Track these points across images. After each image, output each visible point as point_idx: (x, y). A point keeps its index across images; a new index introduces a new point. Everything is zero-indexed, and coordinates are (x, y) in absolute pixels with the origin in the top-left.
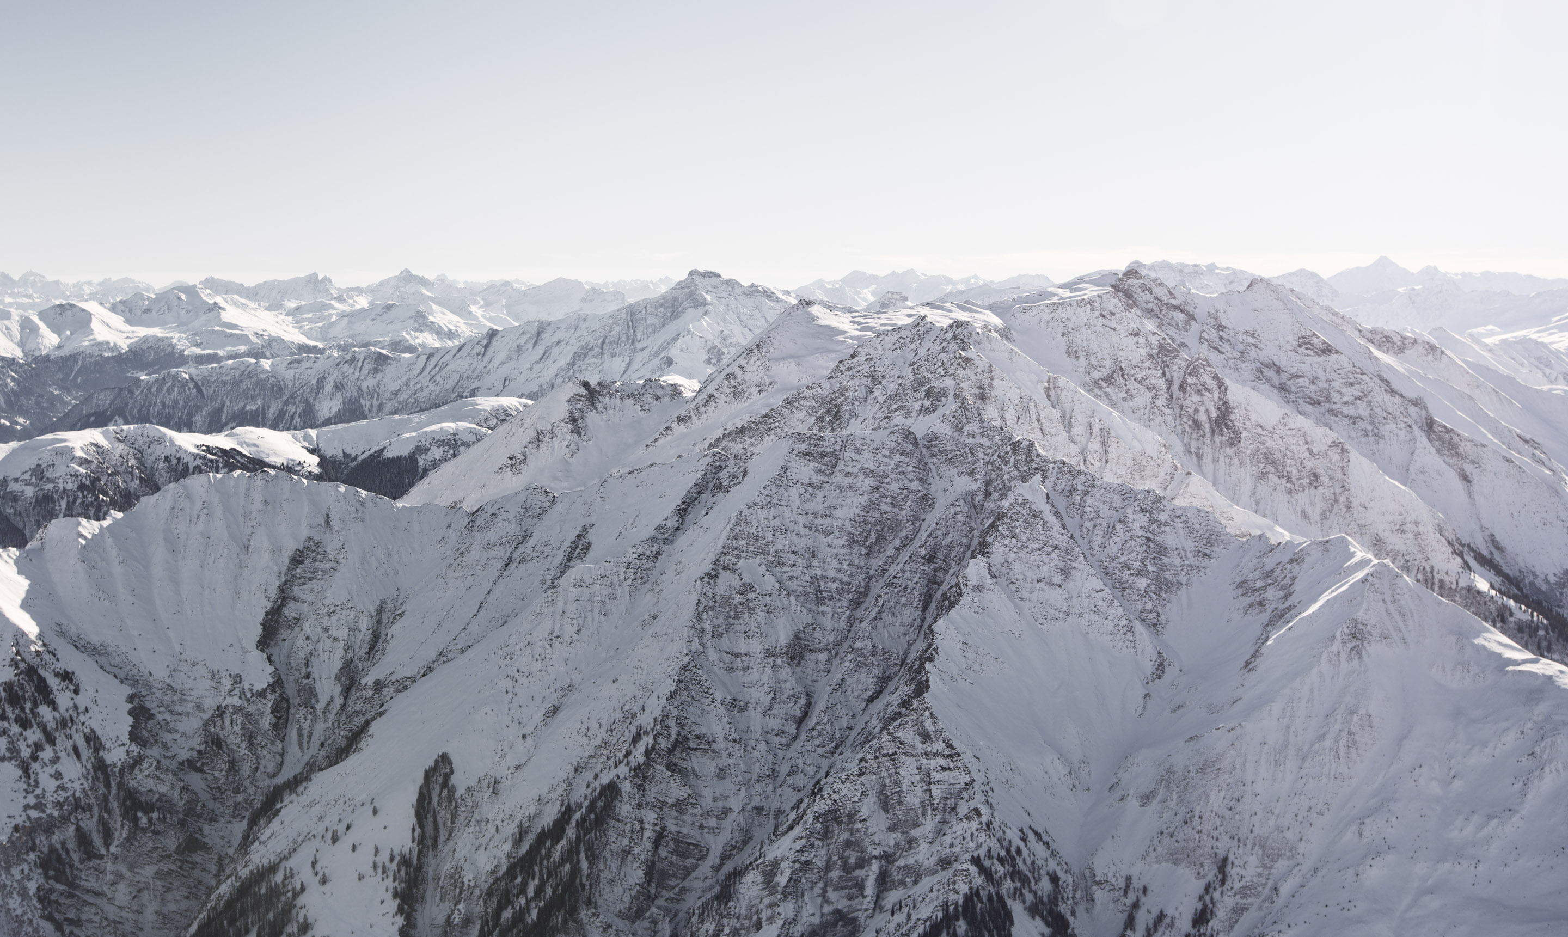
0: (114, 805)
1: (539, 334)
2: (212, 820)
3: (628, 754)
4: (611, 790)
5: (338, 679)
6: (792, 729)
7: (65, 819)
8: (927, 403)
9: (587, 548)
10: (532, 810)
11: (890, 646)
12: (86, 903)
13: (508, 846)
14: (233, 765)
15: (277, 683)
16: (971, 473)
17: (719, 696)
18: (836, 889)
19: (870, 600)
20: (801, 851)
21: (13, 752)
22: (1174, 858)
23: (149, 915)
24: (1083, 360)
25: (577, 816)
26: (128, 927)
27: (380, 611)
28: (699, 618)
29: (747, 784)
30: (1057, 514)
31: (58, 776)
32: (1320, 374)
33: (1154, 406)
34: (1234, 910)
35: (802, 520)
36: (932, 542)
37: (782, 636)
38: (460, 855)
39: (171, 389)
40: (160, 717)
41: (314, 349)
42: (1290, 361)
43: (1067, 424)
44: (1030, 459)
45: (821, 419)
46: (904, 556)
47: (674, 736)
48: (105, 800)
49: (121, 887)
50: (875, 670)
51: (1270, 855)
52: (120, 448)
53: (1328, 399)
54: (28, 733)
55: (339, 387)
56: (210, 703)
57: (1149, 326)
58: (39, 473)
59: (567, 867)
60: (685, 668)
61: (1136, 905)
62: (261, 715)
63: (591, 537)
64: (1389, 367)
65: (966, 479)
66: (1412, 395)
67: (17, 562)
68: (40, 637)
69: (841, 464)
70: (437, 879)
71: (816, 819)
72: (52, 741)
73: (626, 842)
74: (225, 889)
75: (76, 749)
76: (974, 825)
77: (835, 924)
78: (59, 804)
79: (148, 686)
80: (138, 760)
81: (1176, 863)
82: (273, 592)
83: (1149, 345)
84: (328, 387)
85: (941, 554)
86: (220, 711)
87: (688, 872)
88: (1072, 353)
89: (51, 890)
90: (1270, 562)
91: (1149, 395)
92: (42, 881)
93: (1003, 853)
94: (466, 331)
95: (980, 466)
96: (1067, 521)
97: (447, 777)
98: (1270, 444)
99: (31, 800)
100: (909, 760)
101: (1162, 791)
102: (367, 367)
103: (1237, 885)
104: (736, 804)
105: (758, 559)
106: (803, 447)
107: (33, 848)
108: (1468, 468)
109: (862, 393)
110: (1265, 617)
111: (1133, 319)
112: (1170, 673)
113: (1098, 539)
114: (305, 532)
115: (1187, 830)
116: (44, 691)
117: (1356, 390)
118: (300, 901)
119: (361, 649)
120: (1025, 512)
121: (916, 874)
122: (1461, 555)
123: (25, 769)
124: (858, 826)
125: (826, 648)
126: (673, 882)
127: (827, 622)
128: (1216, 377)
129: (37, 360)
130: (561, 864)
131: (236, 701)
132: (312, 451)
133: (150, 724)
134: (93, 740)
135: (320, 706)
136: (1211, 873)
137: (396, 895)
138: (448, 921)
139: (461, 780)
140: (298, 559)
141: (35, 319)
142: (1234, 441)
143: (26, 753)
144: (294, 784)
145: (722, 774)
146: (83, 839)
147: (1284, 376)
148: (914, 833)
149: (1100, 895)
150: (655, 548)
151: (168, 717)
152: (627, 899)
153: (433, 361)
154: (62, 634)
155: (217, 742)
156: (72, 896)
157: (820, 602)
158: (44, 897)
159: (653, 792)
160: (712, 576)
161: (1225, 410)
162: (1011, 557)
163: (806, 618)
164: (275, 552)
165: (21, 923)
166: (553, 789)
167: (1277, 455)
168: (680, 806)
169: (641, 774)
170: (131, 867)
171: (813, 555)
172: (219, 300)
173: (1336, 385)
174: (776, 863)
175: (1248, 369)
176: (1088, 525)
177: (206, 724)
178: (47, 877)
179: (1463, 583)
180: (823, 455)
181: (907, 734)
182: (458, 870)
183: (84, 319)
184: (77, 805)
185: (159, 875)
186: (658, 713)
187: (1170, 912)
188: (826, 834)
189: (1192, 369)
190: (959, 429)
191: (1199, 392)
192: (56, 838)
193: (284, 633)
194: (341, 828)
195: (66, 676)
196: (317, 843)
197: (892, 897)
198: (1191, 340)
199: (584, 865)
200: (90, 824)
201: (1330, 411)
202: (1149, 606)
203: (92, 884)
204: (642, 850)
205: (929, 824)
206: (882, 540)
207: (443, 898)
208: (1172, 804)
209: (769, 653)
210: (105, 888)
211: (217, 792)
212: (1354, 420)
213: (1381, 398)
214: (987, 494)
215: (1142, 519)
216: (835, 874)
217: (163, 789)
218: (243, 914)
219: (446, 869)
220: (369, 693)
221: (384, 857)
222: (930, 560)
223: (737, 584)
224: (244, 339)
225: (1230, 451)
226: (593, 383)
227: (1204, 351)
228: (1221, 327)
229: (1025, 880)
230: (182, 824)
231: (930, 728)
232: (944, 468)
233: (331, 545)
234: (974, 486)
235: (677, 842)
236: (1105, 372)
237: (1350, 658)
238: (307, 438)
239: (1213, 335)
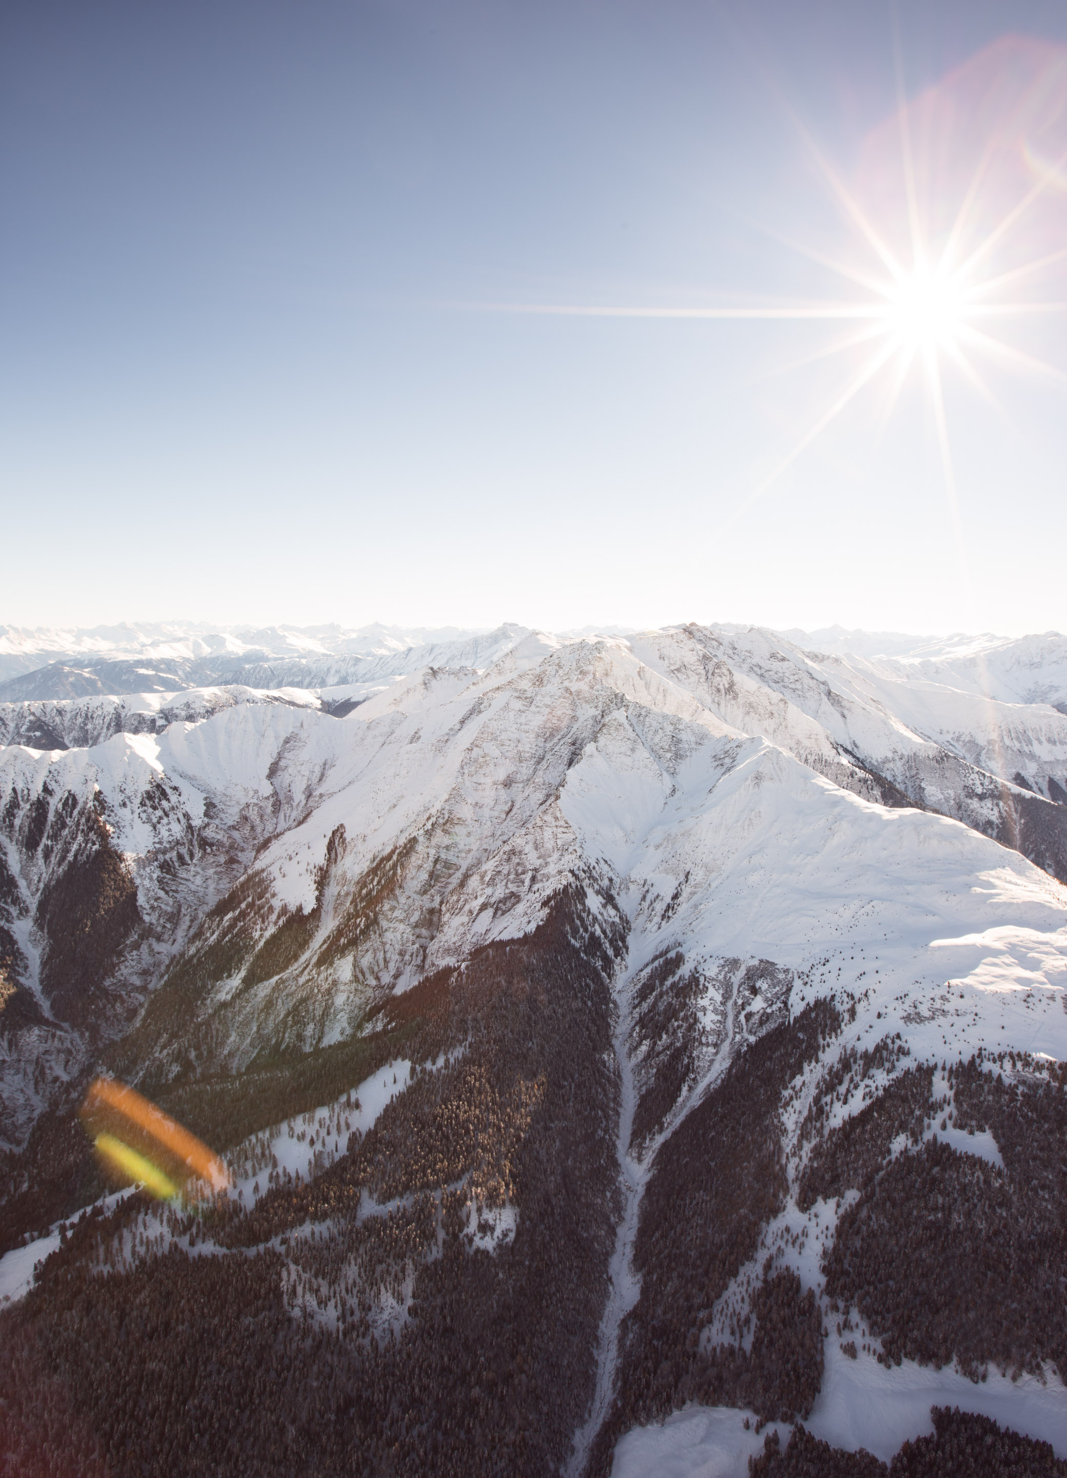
0: (195, 843)
1: (432, 650)
2: (243, 850)
3: (424, 825)
4: (414, 841)
5: (304, 793)
6: (504, 816)
7: (172, 849)
8: (580, 677)
9: (419, 738)
10: (380, 849)
11: (551, 781)
12: (181, 883)
13: (368, 863)
14: (253, 828)
15: (275, 794)
16: (596, 707)
17: (469, 801)
18: (513, 882)
19: (545, 761)
20: (496, 867)
21: (149, 820)
22: (666, 871)
23: (211, 889)
24: (666, 661)
25: (398, 851)
26: (201, 894)
27: (325, 764)
28: (462, 767)
29: (480, 839)
30: (631, 725)
31: (170, 830)
32: (781, 671)
33: (699, 682)
34: (691, 894)
35: (515, 726)
36: (575, 736)
37: (501, 776)
38: (346, 866)
39: (259, 672)
40: (219, 807)
41: (330, 655)
42: (766, 664)
43: (647, 686)
44: (622, 701)
45: (534, 684)
46: (562, 742)
47: (446, 818)
48: (191, 842)
49: (198, 877)
50: (544, 792)
51: (709, 870)
52: (227, 696)
53: (783, 681)
54: (156, 812)
55: (337, 672)
56: (243, 802)
57: (699, 647)
58: (188, 705)
59: (391, 872)
60: (454, 789)
61: (647, 891)
62: (267, 807)
63: (421, 733)
64: (812, 667)
65: (594, 710)
66: (822, 680)
67: (155, 740)
68: (163, 771)
69: (534, 702)
70: (335, 876)
71: (505, 853)
72: (167, 815)
73: (420, 862)
74: (242, 879)
75: (178, 819)
76: (574, 856)
77: (510, 898)
78: (170, 842)
79: (215, 794)
80: (208, 825)
81: (667, 874)
82: (275, 755)
83: (698, 655)
84: (333, 671)
85: (579, 742)
86: (248, 805)
87: (450, 876)
88: (662, 658)
89: (164, 878)
90: (727, 747)
91: (697, 677)
92: (160, 873)
93: (586, 868)
94: (402, 648)
95: (600, 704)
96: (636, 728)
97: (342, 834)
98: (752, 699)
99: (157, 840)
100: (548, 829)
101: (665, 843)
102: (351, 663)
103: (693, 883)
104: (475, 847)
105: (492, 743)
106: (517, 694)
107: (157, 860)
108: (846, 712)
109: (553, 672)
110: (723, 770)
111: (691, 643)
112: (677, 794)
113: (650, 736)
114: (291, 729)
115: (674, 859)
116: (164, 794)
117: (796, 677)
118: (272, 884)
119: (315, 779)
120: (616, 723)
121: (547, 877)
122: (836, 749)
123: (155, 827)
124: (523, 856)
125: (522, 782)
126: (443, 880)
127: (524, 771)
128: (729, 670)
129: (200, 659)
130: (389, 871)
131: (255, 801)
132: (318, 698)
133: (215, 810)
134: (187, 816)
135: (295, 804)
136: (682, 878)
137: (315, 882)
138: (339, 894)
139: (348, 836)
140: (287, 741)
141: (200, 641)
142: (735, 698)
143: (155, 820)
144: (277, 836)
145: (469, 835)
146: (180, 857)
147: (763, 671)
148: (548, 860)
149: (632, 886)
150: (446, 737)
151: (223, 807)
152: (419, 886)
153: (382, 661)
154: (175, 771)
155: (246, 818)
156: (174, 880)
157: (521, 762)
158: (160, 881)
159: (434, 841)
160: (470, 750)
161: (732, 684)
162: (608, 743)
163: (513, 768)
164: (277, 738)
165: (149, 891)
166: (390, 839)
167: (755, 704)
168: (447, 848)
169: (429, 834)
170: (203, 869)
171: (519, 741)
172: (286, 634)
173: (787, 675)
174: (486, 872)
175: (746, 667)
176: (646, 730)
177: (241, 810)
178: (162, 872)
179: (836, 761)
180: (526, 698)
181: (548, 818)
182: (345, 873)
183: (222, 642)
184: (178, 843)
185: (216, 873)
186: (439, 808)
187: (662, 894)
188: (509, 860)
189: (718, 666)
190: (592, 688)
191: (720, 676)
192: (167, 856)
193: (280, 773)
194: (293, 855)
195: (175, 789)
196: (283, 860)
197: (535, 888)
198: (719, 653)
199: (399, 871)
200: (184, 851)
201: (784, 686)
202: (671, 765)
203: (184, 875)
204: (429, 866)
205: (556, 856)
206: (552, 735)
207: (337, 884)
208: (668, 849)
209: (495, 783)
210: (191, 878)
211: (245, 839)
212: (794, 690)
213: (807, 681)
214: (603, 716)
215: (671, 728)
216: (512, 877)
217: (219, 837)
218: (248, 889)
219: (340, 872)
220: (317, 799)
221: (312, 867)
222: (574, 744)
223: (482, 753)
224: (297, 651)
225: (733, 702)
226: (435, 668)
227: (725, 658)
228: (735, 648)
229: (595, 880)
230: (227, 852)
231: (558, 815)
232: (584, 704)
233: (303, 735)
234: (597, 713)
235: (445, 863)
236: (677, 666)
237: (754, 787)
238: (316, 692)
239: (730, 652)
